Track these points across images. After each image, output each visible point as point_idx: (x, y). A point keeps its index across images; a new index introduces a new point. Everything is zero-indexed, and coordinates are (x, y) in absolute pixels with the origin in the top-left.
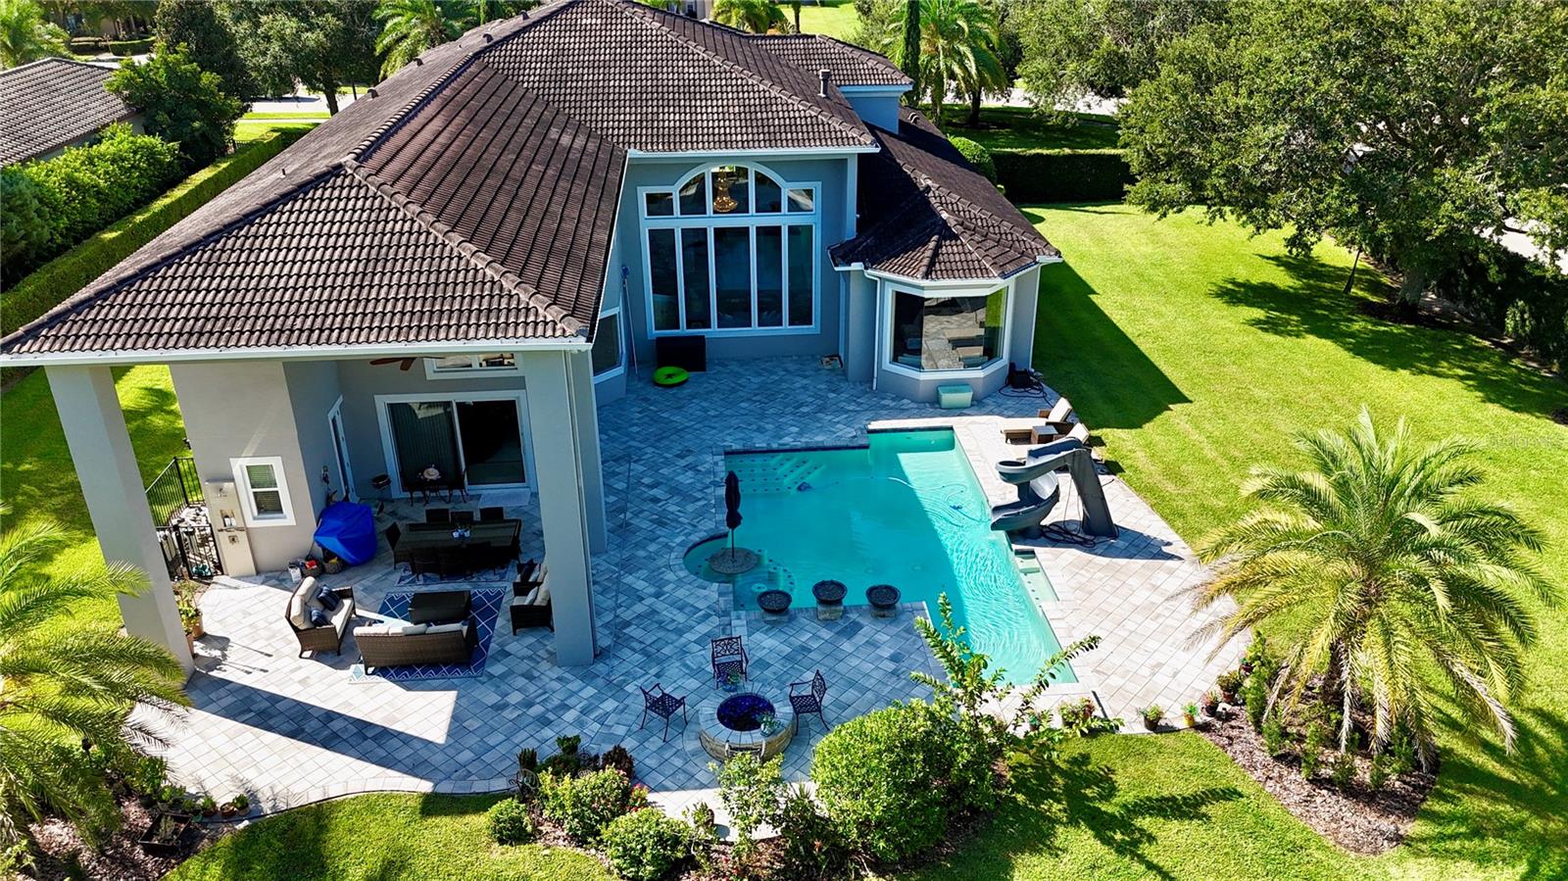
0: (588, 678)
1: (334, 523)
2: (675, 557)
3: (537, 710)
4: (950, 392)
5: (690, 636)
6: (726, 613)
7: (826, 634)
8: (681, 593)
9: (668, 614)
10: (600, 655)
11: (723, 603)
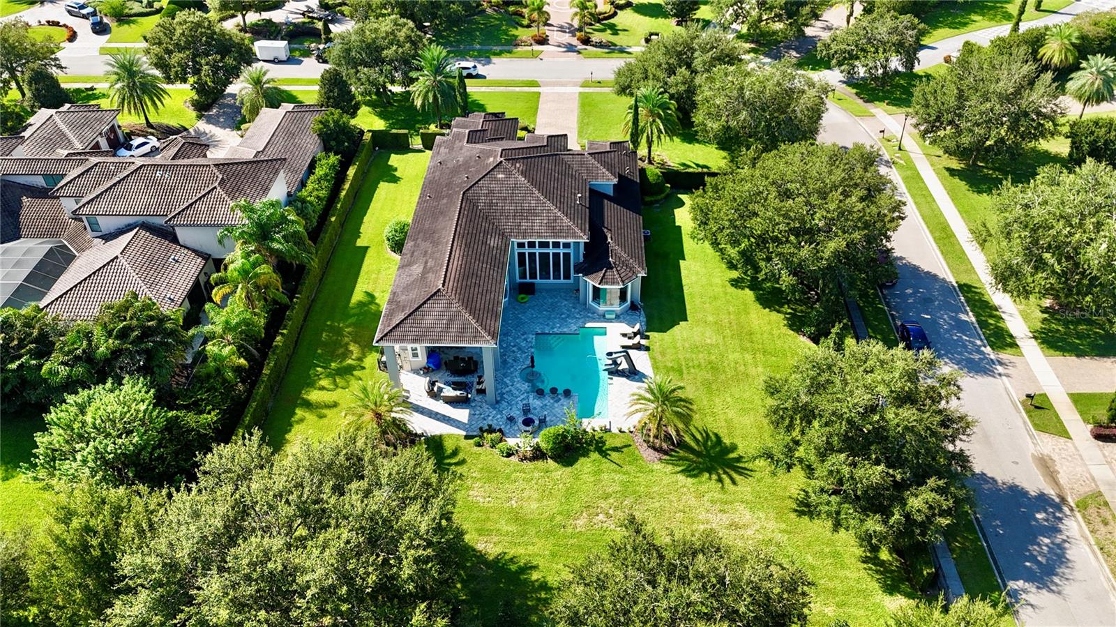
0: (494, 408)
1: (431, 360)
2: (517, 373)
3: (482, 416)
4: (608, 314)
5: (519, 399)
6: (528, 393)
7: (552, 401)
8: (518, 385)
9: (515, 392)
10: (497, 402)
11: (528, 389)
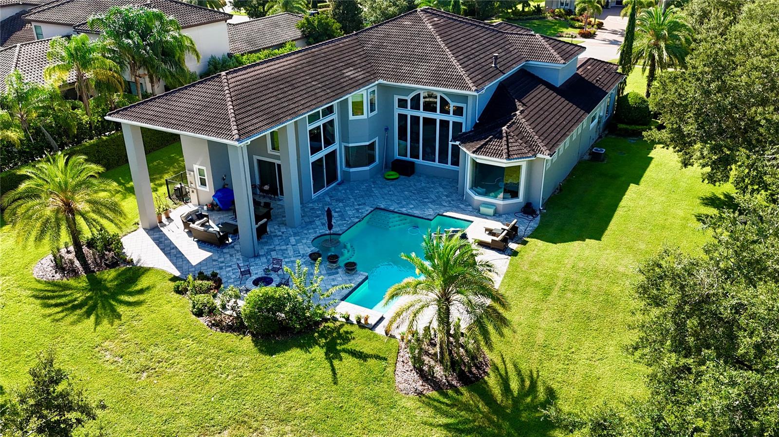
1: (219, 194)
2: (313, 236)
4: (484, 207)
10: (256, 256)
